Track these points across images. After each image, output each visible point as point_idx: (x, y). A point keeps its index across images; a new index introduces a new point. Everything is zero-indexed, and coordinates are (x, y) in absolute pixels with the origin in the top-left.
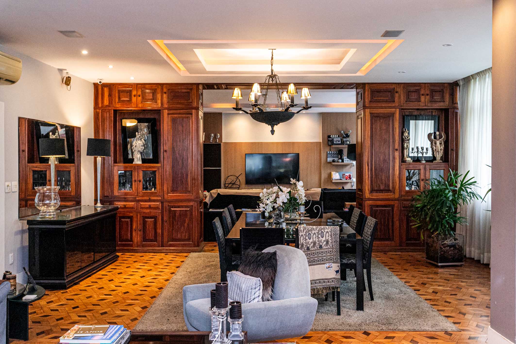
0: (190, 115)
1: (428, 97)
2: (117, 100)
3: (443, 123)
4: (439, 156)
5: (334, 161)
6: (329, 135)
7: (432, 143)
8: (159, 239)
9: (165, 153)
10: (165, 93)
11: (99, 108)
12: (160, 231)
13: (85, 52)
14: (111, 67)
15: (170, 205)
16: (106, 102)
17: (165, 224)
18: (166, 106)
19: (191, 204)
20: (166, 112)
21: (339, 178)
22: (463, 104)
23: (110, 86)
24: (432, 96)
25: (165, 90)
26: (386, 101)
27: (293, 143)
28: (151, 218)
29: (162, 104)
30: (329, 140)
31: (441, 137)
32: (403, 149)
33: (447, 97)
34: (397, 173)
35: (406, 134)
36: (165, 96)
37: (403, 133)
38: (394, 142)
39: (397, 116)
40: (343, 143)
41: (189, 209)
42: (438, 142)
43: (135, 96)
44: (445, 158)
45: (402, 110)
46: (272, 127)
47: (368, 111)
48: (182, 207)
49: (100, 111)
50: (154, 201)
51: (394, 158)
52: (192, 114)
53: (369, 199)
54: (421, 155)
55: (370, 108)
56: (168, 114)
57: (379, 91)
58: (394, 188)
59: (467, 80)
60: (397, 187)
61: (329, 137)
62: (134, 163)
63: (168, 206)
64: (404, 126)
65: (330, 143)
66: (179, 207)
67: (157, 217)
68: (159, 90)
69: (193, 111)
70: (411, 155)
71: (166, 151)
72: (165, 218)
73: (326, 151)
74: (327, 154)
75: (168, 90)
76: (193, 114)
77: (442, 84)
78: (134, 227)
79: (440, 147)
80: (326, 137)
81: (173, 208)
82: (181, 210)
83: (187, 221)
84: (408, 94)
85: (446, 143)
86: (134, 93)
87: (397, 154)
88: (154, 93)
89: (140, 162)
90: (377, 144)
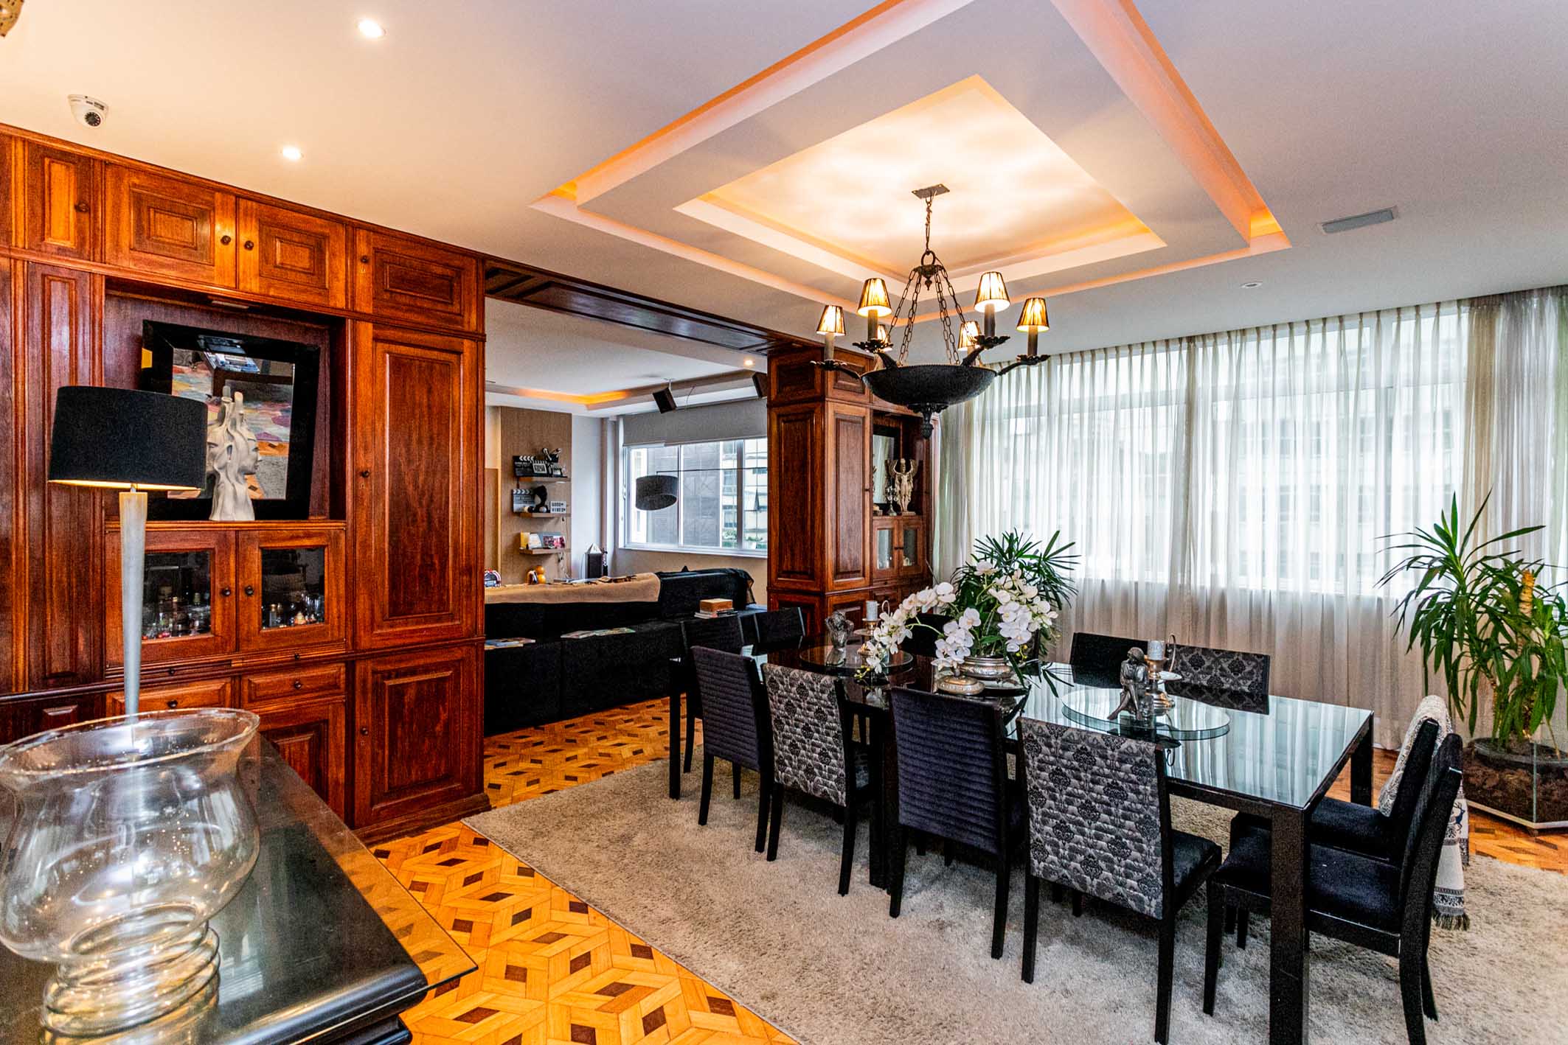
0: (454, 358)
2: (128, 236)
5: (528, 510)
6: (516, 454)
9: (362, 481)
10: (365, 260)
12: (341, 775)
15: (380, 668)
16: (61, 234)
17: (363, 741)
18: (366, 307)
19: (458, 654)
20: (365, 330)
21: (540, 545)
23: (89, 166)
25: (363, 249)
26: (853, 390)
28: (302, 730)
29: (351, 297)
30: (515, 467)
34: (867, 534)
36: (364, 269)
38: (864, 476)
39: (868, 422)
40: (547, 473)
41: (449, 673)
42: (905, 478)
43: (226, 239)
44: (915, 508)
45: (872, 412)
46: (917, 417)
47: (830, 406)
48: (426, 669)
49: (21, 266)
50: (316, 663)
51: (864, 507)
52: (459, 353)
53: (833, 593)
56: (376, 339)
60: (868, 564)
61: (516, 458)
62: (216, 517)
63: (374, 672)
65: (517, 472)
66: (413, 672)
67: (326, 722)
68: (337, 244)
69: (467, 343)
71: (364, 474)
72: (363, 719)
73: (510, 488)
74: (512, 495)
75: (377, 250)
79: (907, 486)
80: (510, 459)
81: (389, 678)
82: (419, 683)
83: (443, 716)
85: (916, 480)
86: (224, 226)
87: (867, 499)
88: (320, 248)
89: (246, 516)
90: (843, 476)
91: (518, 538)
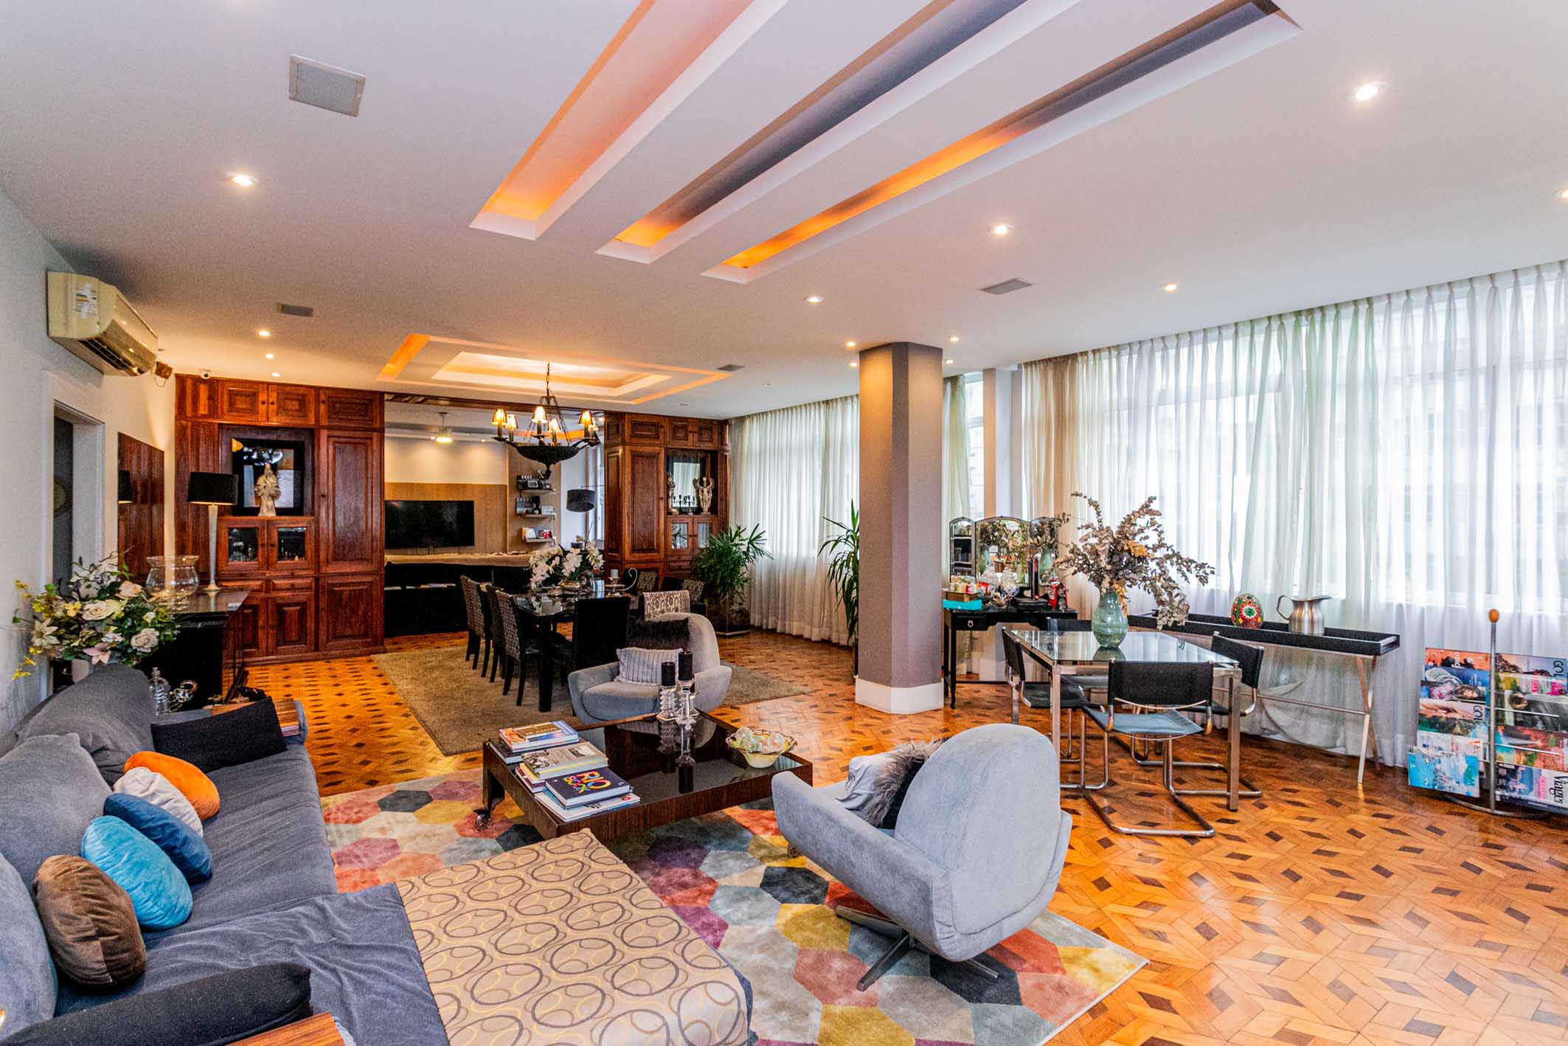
0: (368, 441)
1: (696, 435)
2: (226, 406)
3: (709, 466)
4: (706, 507)
5: (527, 512)
6: (519, 475)
7: (697, 491)
8: (311, 638)
9: (322, 499)
10: (323, 402)
11: (186, 418)
12: (313, 626)
13: (264, 333)
14: (270, 356)
15: (331, 582)
16: (203, 410)
17: (323, 613)
18: (324, 423)
19: (370, 578)
20: (324, 434)
21: (535, 537)
22: (735, 446)
23: (214, 384)
24: (700, 435)
25: (323, 398)
26: (648, 437)
27: (464, 486)
28: (295, 605)
29: (317, 420)
30: (518, 483)
31: (708, 484)
32: (668, 497)
33: (716, 437)
34: (662, 526)
35: (670, 480)
36: (322, 407)
37: (667, 477)
38: (658, 490)
39: (662, 456)
40: (540, 487)
41: (365, 587)
42: (705, 490)
43: (263, 403)
44: (713, 509)
45: (667, 449)
46: (548, 467)
47: (628, 448)
48: (354, 584)
49: (190, 424)
50: (301, 577)
51: (659, 509)
52: (371, 439)
53: (630, 562)
54: (687, 505)
55: (630, 444)
56: (329, 436)
57: (642, 424)
58: (658, 546)
59: (741, 420)
60: (663, 545)
61: (519, 477)
62: (260, 515)
63: (328, 583)
64: (669, 469)
65: (520, 487)
66: (346, 585)
67: (306, 602)
68: (311, 397)
69: (375, 434)
70: (674, 505)
71: (324, 496)
72: (323, 605)
73: (515, 498)
74: (516, 502)
75: (329, 397)
76: (375, 439)
77: (712, 421)
78: (261, 623)
79: (707, 495)
80: (514, 480)
81: (335, 586)
82: (351, 590)
83: (362, 607)
84: (675, 429)
85: (715, 491)
86: (262, 397)
87: (662, 504)
88: (302, 400)
89: (272, 514)
90: (639, 490)
91: (520, 531)
